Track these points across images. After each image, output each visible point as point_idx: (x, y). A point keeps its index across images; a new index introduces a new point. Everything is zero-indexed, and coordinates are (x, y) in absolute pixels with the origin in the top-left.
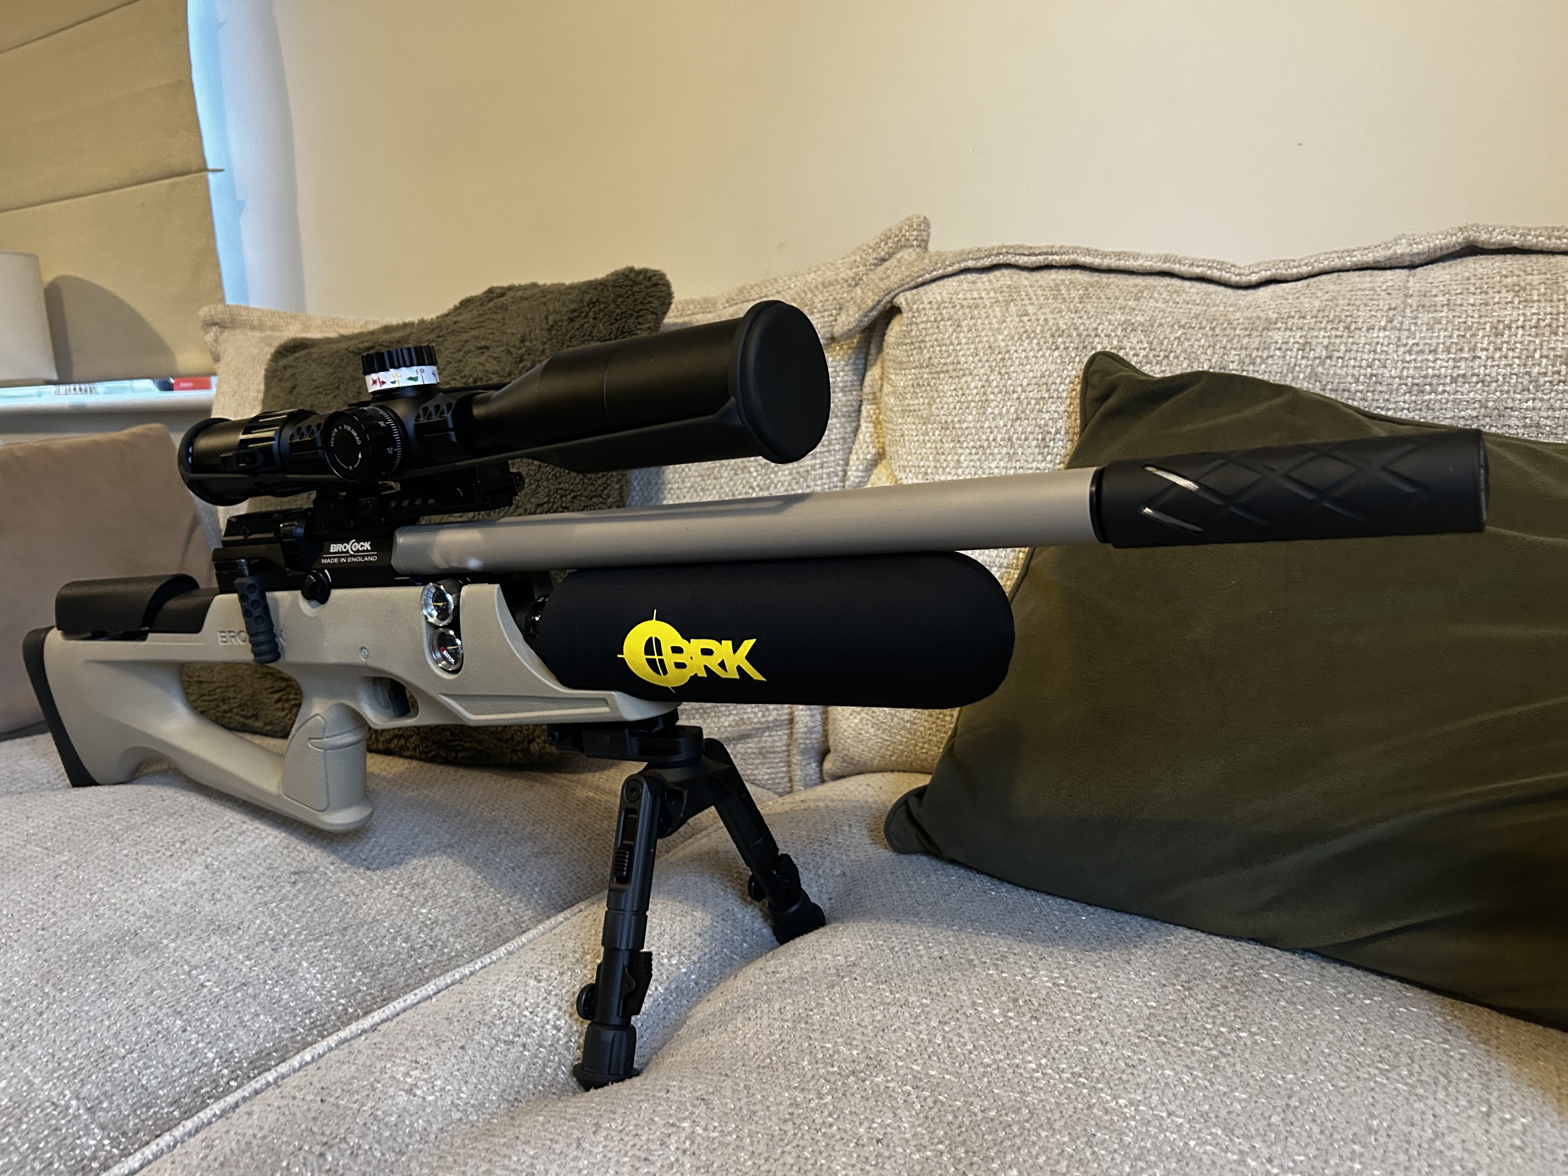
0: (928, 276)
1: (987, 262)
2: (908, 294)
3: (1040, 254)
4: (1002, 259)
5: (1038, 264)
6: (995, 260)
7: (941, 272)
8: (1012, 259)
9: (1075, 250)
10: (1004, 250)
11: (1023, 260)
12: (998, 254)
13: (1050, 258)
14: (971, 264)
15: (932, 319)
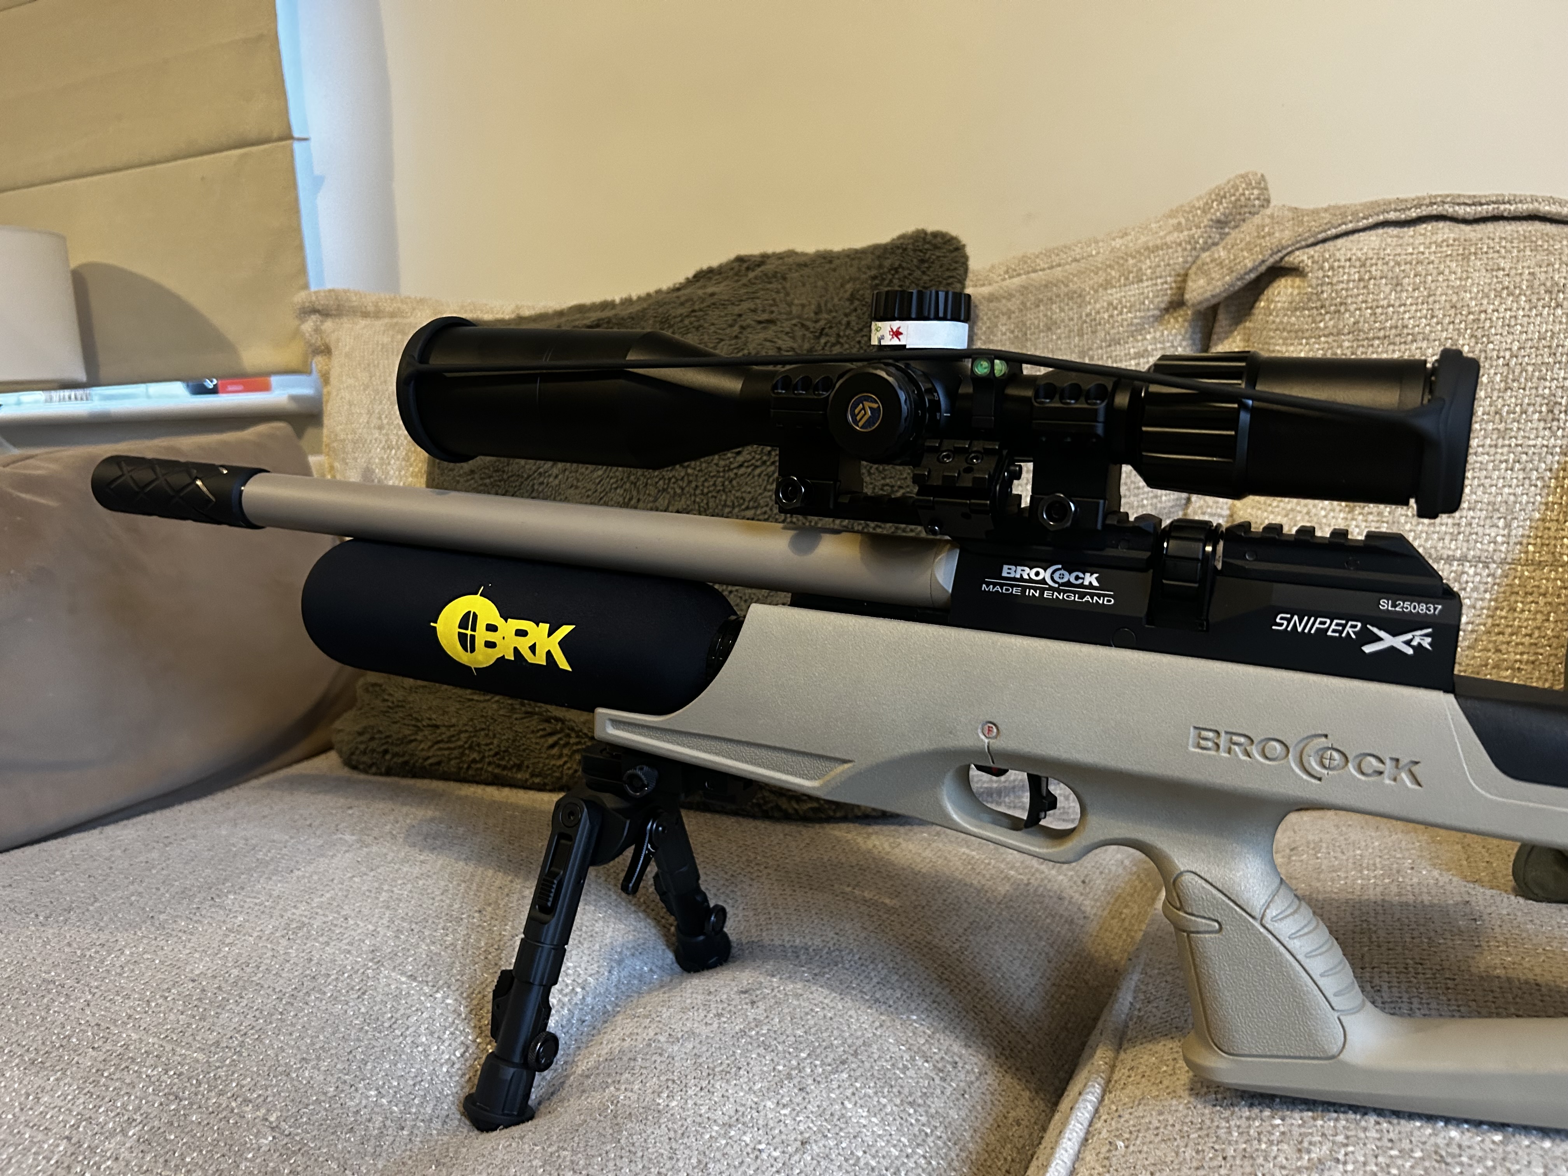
0: (1334, 231)
1: (1413, 214)
2: (1311, 251)
3: (1487, 204)
4: (1435, 210)
5: (1484, 214)
6: (1425, 211)
7: (1350, 226)
8: (1449, 210)
9: (1534, 199)
10: (1439, 199)
11: (1461, 211)
12: (1432, 204)
13: (1502, 207)
14: (1392, 216)
15: (1357, 276)
